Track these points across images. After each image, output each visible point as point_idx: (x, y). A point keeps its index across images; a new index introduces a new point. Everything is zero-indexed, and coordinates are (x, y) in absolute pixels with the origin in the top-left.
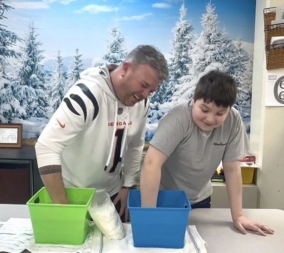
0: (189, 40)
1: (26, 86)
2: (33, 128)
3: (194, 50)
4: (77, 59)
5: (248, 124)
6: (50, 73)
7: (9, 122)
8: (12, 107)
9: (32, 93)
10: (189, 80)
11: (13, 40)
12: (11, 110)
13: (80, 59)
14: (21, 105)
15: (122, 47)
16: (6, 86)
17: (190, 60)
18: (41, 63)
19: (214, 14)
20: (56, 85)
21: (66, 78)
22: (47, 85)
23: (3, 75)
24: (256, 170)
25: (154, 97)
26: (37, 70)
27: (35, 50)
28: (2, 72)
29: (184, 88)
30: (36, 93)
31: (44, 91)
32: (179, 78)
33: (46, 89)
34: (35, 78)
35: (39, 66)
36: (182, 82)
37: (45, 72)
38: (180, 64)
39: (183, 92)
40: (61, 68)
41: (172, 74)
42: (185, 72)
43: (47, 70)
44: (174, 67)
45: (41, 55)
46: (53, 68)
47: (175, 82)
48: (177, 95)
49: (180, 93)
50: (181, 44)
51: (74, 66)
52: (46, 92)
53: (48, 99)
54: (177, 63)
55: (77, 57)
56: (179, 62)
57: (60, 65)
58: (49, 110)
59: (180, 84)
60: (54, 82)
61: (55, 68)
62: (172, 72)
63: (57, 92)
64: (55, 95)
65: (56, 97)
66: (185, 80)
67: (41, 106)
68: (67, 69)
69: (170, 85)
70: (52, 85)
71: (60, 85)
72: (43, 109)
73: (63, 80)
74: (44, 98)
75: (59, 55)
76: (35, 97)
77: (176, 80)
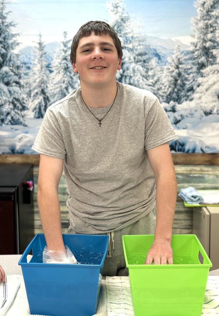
0: (217, 17)
2: (5, 140)
4: (65, 46)
6: (28, 65)
9: (4, 93)
10: (216, 72)
15: (126, 28)
18: (16, 51)
20: (38, 81)
21: (51, 72)
22: (25, 81)
25: (169, 95)
26: (10, 60)
27: (6, 33)
29: (211, 82)
30: (10, 92)
31: (20, 89)
32: (203, 69)
33: (23, 87)
34: (8, 72)
35: (12, 56)
36: (207, 75)
37: (21, 63)
38: (205, 50)
39: (209, 88)
40: (43, 58)
41: (194, 64)
42: (211, 61)
43: (24, 60)
44: (196, 55)
45: (15, 41)
46: (32, 57)
47: (198, 74)
48: (201, 92)
49: (205, 89)
50: (206, 23)
51: (62, 55)
52: (24, 90)
53: (26, 100)
54: (201, 49)
55: (65, 43)
56: (203, 48)
57: (42, 54)
58: (28, 115)
59: (205, 77)
60: (34, 76)
61: (35, 59)
62: (194, 61)
63: (39, 90)
64: (36, 95)
65: (37, 97)
66: (211, 71)
67: (16, 110)
68: (52, 60)
69: (192, 79)
70: (31, 82)
71: (43, 81)
72: (19, 114)
73: (46, 75)
74: (21, 99)
75: (40, 40)
76: (9, 98)
77: (199, 72)
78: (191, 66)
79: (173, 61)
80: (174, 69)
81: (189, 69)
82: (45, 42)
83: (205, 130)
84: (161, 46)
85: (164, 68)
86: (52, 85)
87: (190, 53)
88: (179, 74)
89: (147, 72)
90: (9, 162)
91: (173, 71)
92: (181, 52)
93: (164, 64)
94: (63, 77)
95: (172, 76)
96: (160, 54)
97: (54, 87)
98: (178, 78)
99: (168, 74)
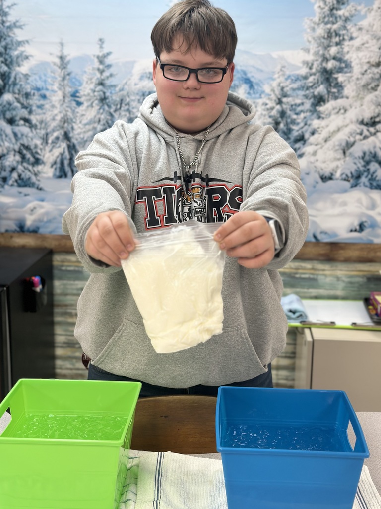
0: (347, 20)
2: (9, 210)
3: (357, 43)
4: (101, 62)
6: (43, 92)
9: (6, 136)
10: (342, 111)
13: (108, 61)
17: (348, 65)
18: (24, 68)
20: (58, 118)
21: (79, 104)
22: (38, 117)
26: (15, 84)
27: (9, 40)
29: (332, 127)
30: (15, 135)
31: (32, 131)
32: (321, 106)
33: (35, 127)
34: (12, 102)
35: (18, 76)
36: (327, 115)
37: (32, 89)
38: (325, 74)
39: (330, 137)
40: (66, 82)
41: (306, 97)
42: (334, 93)
43: (36, 85)
44: (311, 82)
45: (23, 52)
46: (49, 80)
47: (312, 114)
48: (316, 143)
49: (323, 139)
50: (328, 29)
51: (96, 78)
52: (37, 133)
53: (41, 149)
54: (319, 72)
55: (102, 57)
56: (322, 70)
57: (64, 74)
58: (44, 173)
59: (323, 118)
60: (52, 111)
61: (54, 82)
62: (307, 92)
63: (61, 134)
64: (56, 141)
65: (58, 145)
66: (334, 109)
67: (25, 164)
68: (81, 85)
69: (302, 121)
70: (48, 119)
71: (66, 118)
72: (30, 171)
73: (71, 109)
74: (32, 147)
75: (61, 51)
76: (13, 144)
77: (314, 110)
78: (302, 100)
79: (273, 91)
80: (274, 105)
81: (299, 105)
82: (69, 55)
83: (320, 205)
84: (254, 67)
85: (258, 103)
86: (80, 125)
87: (300, 78)
88: (283, 114)
90: (16, 245)
91: (272, 109)
92: (286, 77)
93: (258, 96)
94: (98, 113)
95: (270, 117)
96: (252, 79)
97: (84, 130)
98: (280, 119)
99: (264, 113)
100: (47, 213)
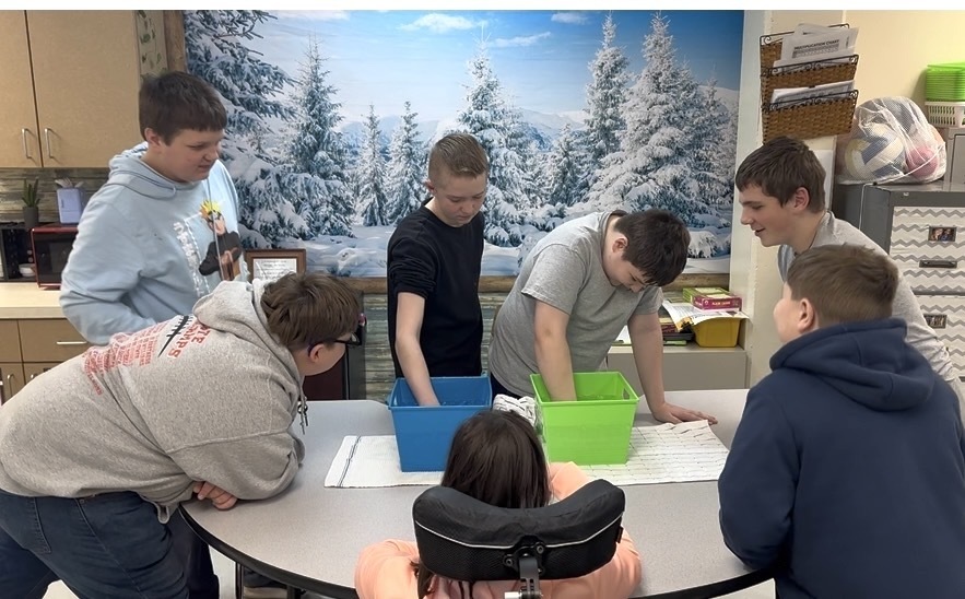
0: (620, 85)
1: (308, 175)
2: (322, 257)
3: (629, 104)
4: (408, 122)
5: (726, 239)
6: (354, 149)
7: (273, 246)
8: (279, 216)
9: (320, 189)
10: (619, 162)
11: (277, 82)
12: (277, 222)
13: (413, 121)
14: (297, 211)
15: (494, 99)
16: (264, 174)
17: (623, 123)
18: (337, 129)
19: (665, 36)
20: (369, 172)
21: (388, 159)
22: (350, 172)
23: (257, 152)
24: (742, 321)
25: (555, 193)
26: (328, 142)
27: (323, 103)
28: (256, 146)
29: (612, 176)
30: (329, 188)
31: (344, 184)
32: (602, 157)
33: (347, 180)
34: (325, 159)
35: (331, 136)
36: (607, 165)
37: (344, 147)
38: (604, 130)
39: (610, 184)
40: (376, 140)
41: (588, 150)
42: (612, 147)
43: (348, 143)
44: (592, 138)
45: (335, 114)
46: (360, 138)
47: (595, 165)
48: (598, 189)
49: (604, 186)
50: (605, 93)
51: (403, 136)
52: (348, 186)
53: (352, 200)
54: (599, 129)
55: (408, 118)
56: (601, 128)
57: (374, 133)
58: (355, 222)
59: (604, 168)
60: (363, 166)
61: (364, 140)
62: (590, 146)
63: (371, 186)
64: (367, 193)
65: (368, 196)
66: (612, 160)
67: (337, 214)
68: (389, 142)
69: (586, 171)
70: (359, 173)
71: (376, 172)
72: (342, 220)
73: (381, 163)
74: (344, 198)
75: (371, 113)
76: (327, 196)
77: (596, 162)
78: (585, 152)
79: (560, 145)
80: (561, 157)
81: (583, 157)
82: (378, 116)
84: (543, 125)
85: (548, 156)
86: (389, 178)
87: (583, 134)
88: (569, 164)
89: (524, 161)
91: (560, 160)
92: (571, 133)
93: (547, 149)
94: (405, 167)
95: (559, 168)
96: (542, 136)
97: (392, 182)
98: (567, 170)
99: (554, 164)
100: (358, 258)
